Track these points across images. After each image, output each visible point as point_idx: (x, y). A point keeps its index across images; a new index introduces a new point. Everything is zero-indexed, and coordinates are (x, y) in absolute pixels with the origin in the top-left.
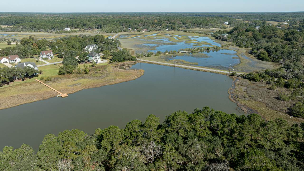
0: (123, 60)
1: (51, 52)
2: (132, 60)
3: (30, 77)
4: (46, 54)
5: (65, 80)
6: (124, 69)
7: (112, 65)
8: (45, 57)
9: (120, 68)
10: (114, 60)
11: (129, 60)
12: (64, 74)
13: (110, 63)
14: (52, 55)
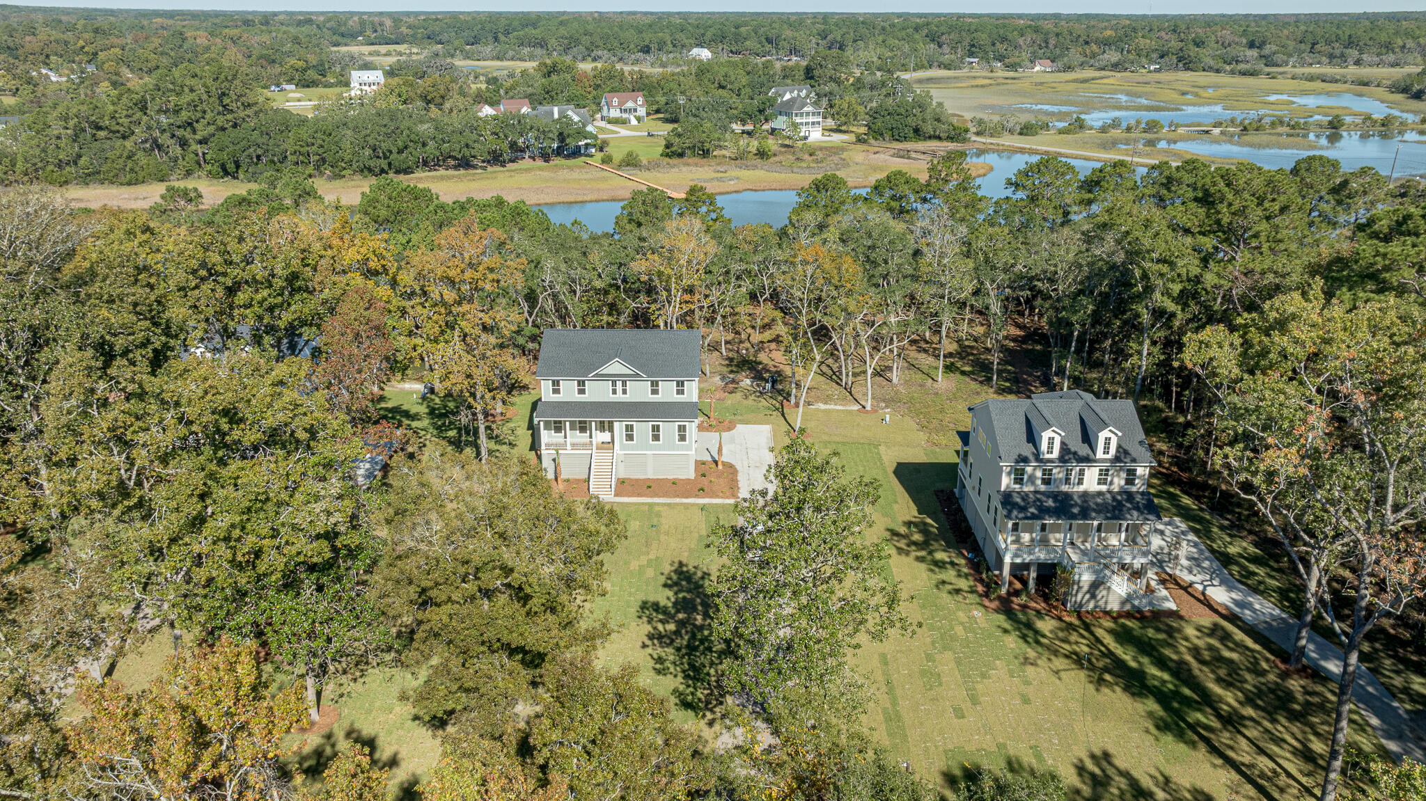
0: (912, 135)
1: (640, 100)
2: (950, 138)
3: (568, 157)
4: (621, 103)
5: (684, 169)
6: (909, 158)
7: (865, 147)
8: (615, 113)
9: (893, 156)
10: (877, 133)
11: (939, 138)
12: (681, 155)
13: (860, 140)
14: (642, 112)
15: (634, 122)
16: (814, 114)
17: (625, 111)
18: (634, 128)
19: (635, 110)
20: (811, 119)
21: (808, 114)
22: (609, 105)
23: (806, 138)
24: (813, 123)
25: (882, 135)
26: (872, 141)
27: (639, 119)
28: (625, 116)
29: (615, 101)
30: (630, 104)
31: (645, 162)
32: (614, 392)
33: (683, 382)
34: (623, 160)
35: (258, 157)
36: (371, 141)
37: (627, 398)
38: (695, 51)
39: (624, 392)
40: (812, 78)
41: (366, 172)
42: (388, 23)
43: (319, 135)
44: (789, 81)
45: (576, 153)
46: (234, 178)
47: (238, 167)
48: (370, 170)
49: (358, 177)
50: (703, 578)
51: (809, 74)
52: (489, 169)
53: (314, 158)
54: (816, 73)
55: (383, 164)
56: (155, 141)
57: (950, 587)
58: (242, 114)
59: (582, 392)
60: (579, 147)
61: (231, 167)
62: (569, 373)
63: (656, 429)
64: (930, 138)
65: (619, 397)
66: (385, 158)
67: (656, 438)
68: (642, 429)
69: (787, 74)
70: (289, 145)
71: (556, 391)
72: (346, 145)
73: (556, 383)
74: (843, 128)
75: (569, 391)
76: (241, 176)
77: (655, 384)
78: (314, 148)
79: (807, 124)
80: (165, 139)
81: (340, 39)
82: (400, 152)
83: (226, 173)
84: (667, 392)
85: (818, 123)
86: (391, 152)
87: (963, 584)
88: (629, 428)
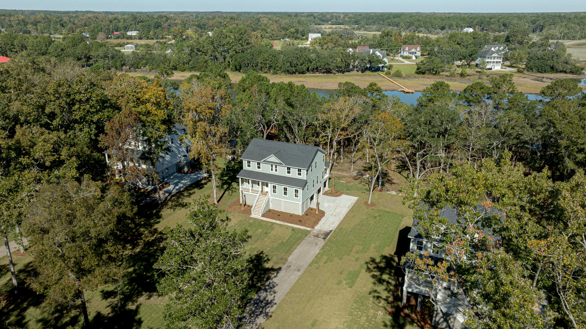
0: (549, 70)
1: (418, 49)
2: (572, 72)
3: (373, 71)
4: (409, 50)
5: (421, 79)
6: (542, 81)
7: (520, 75)
8: (406, 54)
9: (532, 80)
10: (529, 68)
11: (565, 72)
12: (424, 73)
13: (519, 71)
14: (419, 54)
15: (414, 58)
16: (498, 58)
17: (411, 53)
18: (413, 61)
19: (415, 53)
20: (496, 60)
21: (494, 58)
22: (404, 50)
23: (490, 69)
24: (497, 62)
25: (532, 69)
26: (526, 72)
27: (416, 57)
28: (410, 55)
29: (407, 49)
30: (413, 50)
31: (404, 75)
32: (272, 170)
33: (301, 170)
34: (394, 74)
35: (248, 64)
36: (290, 60)
37: (277, 173)
38: (466, 30)
39: (276, 170)
40: (509, 41)
41: (286, 72)
42: (342, 16)
43: (271, 56)
44: (497, 43)
45: (378, 69)
46: (240, 72)
47: (241, 68)
48: (288, 71)
49: (283, 74)
50: (265, 261)
51: (508, 40)
52: (337, 74)
53: (268, 66)
54: (511, 39)
55: (294, 69)
56: (215, 56)
57: (376, 294)
58: (245, 47)
59: (259, 167)
60: (379, 67)
61: (238, 67)
62: (254, 159)
63: (285, 189)
64: (561, 72)
65: (274, 172)
66: (295, 67)
67: (285, 193)
68: (280, 188)
69: (496, 40)
70: (260, 60)
71: (249, 166)
72: (280, 61)
73: (249, 162)
74: (514, 65)
75: (253, 167)
76: (241, 71)
77: (289, 169)
78: (268, 62)
79: (493, 62)
80: (218, 56)
81: (322, 23)
82: (302, 65)
83: (237, 70)
84: (294, 173)
85: (500, 62)
86: (297, 65)
87: (384, 294)
88: (274, 187)
